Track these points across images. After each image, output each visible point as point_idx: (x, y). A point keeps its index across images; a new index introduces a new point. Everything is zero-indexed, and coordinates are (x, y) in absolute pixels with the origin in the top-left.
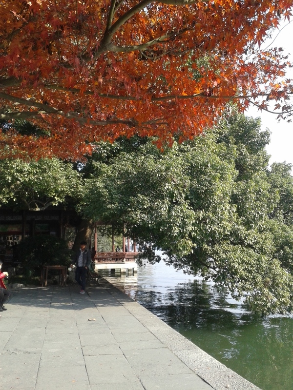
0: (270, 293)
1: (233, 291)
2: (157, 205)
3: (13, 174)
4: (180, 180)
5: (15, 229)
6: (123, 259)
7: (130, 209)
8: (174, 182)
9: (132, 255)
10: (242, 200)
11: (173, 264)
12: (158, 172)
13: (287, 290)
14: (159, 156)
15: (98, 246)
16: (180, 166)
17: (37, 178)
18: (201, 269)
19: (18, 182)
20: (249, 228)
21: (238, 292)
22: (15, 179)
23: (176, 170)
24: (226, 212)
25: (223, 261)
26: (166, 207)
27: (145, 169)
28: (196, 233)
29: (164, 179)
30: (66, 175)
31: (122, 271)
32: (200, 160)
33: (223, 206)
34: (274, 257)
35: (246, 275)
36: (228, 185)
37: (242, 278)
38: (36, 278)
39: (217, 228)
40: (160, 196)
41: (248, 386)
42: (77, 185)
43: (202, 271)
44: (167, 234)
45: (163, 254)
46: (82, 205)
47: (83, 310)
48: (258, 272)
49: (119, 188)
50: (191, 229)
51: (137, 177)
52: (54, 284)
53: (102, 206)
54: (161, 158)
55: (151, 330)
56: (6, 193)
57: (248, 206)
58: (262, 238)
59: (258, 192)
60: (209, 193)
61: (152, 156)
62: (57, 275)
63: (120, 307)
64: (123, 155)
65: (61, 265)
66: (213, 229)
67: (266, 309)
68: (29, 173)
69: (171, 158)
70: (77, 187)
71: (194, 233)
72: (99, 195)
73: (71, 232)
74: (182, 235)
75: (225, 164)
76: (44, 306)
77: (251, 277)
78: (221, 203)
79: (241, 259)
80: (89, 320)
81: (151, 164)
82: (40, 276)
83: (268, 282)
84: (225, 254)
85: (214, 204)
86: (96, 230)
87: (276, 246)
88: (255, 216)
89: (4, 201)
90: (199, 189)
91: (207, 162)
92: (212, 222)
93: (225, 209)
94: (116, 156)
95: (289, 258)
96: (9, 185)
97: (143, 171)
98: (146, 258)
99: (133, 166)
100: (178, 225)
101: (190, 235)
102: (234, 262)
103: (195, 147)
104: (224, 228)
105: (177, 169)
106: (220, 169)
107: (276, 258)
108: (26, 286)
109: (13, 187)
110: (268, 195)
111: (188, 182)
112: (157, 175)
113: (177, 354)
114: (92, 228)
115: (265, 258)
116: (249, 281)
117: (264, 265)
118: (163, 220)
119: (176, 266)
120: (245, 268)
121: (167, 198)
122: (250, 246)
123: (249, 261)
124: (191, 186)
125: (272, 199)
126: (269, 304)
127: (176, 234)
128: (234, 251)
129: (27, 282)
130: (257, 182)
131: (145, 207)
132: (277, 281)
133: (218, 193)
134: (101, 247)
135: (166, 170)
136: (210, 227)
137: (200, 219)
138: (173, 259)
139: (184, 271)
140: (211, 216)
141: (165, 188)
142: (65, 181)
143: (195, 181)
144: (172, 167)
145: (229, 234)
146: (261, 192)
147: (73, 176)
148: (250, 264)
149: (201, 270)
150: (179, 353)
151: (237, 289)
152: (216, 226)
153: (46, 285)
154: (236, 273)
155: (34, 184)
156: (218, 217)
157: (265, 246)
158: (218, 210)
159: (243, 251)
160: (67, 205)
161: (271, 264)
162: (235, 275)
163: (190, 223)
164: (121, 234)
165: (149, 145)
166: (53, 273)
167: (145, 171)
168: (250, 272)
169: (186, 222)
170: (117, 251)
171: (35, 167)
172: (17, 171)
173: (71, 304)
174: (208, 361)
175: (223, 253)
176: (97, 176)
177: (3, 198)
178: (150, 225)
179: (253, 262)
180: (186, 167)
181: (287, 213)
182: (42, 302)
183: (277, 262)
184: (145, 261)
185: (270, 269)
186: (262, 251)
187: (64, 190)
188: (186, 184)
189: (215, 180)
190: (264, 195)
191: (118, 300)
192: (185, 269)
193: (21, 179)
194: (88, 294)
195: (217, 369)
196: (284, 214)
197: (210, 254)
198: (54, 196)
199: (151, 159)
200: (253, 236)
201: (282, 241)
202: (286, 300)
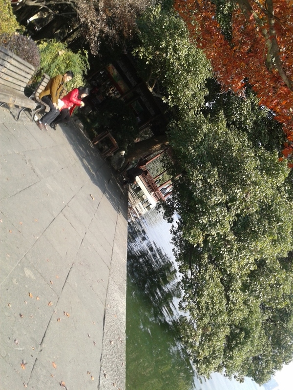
0: (200, 336)
1: (184, 300)
2: (217, 191)
3: (170, 45)
4: (251, 202)
5: (122, 87)
6: (153, 190)
7: (198, 168)
8: (246, 196)
9: (160, 196)
10: (264, 272)
11: (174, 236)
12: (247, 176)
13: (210, 352)
14: (262, 170)
15: (150, 163)
16: (264, 195)
17: (177, 69)
18: (185, 263)
19: (164, 55)
20: (243, 290)
21: (186, 306)
22: (165, 50)
23: (258, 192)
24: (246, 261)
25: (203, 278)
26: (219, 200)
27: (242, 162)
28: (213, 241)
29: (243, 185)
30: (196, 93)
31: (143, 196)
32: (280, 212)
33: (250, 255)
34: (230, 326)
35: (203, 306)
36: (271, 251)
37: (198, 303)
38: (95, 132)
39: (227, 259)
40: (226, 189)
41: (121, 360)
42: (192, 108)
43: (184, 265)
44: (196, 213)
45: (176, 222)
46: (177, 125)
47: (95, 185)
48: (211, 316)
49: (211, 147)
50: (213, 234)
51: (232, 159)
52: (100, 150)
53: (187, 142)
54: (262, 172)
55: (114, 248)
56: (149, 51)
57: (261, 280)
58: (240, 307)
59: (278, 284)
60: (255, 236)
61: (258, 163)
62: (108, 146)
63: (116, 212)
64: (244, 136)
65: (117, 143)
66: (224, 255)
67: (186, 339)
68: (178, 59)
69: (267, 182)
70: (190, 110)
71: (211, 238)
72: (195, 133)
73: (149, 134)
74: (203, 228)
75: (288, 239)
76: (78, 155)
77: (204, 312)
78: (251, 251)
79: (213, 295)
80: (90, 195)
81: (251, 165)
82: (99, 134)
83: (208, 330)
84: (210, 278)
85: (246, 245)
86: (162, 154)
87: (241, 324)
88: (256, 291)
89: (140, 55)
90: (253, 224)
91: (282, 221)
92: (230, 251)
93: (248, 259)
94: (239, 130)
95: (237, 341)
96: (157, 48)
97: (240, 161)
98: (164, 209)
99: (239, 149)
100: (210, 219)
101: (208, 236)
102: (207, 289)
103: (288, 202)
104: (231, 266)
105: (260, 193)
106: (281, 236)
107: (231, 327)
108: (84, 130)
109: (158, 53)
110: (280, 296)
111: (253, 210)
112: (244, 176)
113: (110, 281)
114: (162, 147)
115: (225, 317)
116: (200, 311)
117: (219, 319)
118: (207, 203)
119: (174, 239)
120: (208, 303)
121: (228, 197)
122: (228, 297)
123: (215, 303)
124: (251, 215)
125: (278, 300)
126: (191, 340)
127: (201, 222)
128: (216, 285)
129: (88, 128)
130: (286, 279)
131: (209, 181)
132: (213, 338)
133: (259, 244)
134: (151, 166)
135: (253, 182)
136: (224, 251)
137: (226, 238)
138: (178, 234)
139: (174, 249)
140: (235, 247)
141: (236, 191)
142: (190, 95)
143: (258, 216)
144: (259, 188)
145: (228, 273)
146: (280, 286)
147: (199, 100)
148: (214, 306)
149: (183, 263)
150: (111, 282)
151: (187, 303)
152: (229, 257)
153: (95, 144)
154: (200, 296)
155: (171, 69)
156: (238, 255)
157: (235, 312)
158: (244, 252)
159: (220, 293)
160: (169, 111)
161: (223, 325)
162: (197, 295)
163: (218, 230)
164: (172, 176)
165: (267, 154)
166: (108, 141)
167: (241, 163)
168: (207, 309)
169: (217, 225)
170: (156, 182)
171: (187, 60)
172: (174, 47)
173: (94, 173)
174: (121, 312)
175: (210, 275)
176: (211, 121)
177: (143, 52)
178: (195, 193)
179: (217, 307)
180: (266, 201)
181: (272, 321)
182: (80, 150)
183: (228, 330)
184: (162, 210)
185: (219, 327)
186: (229, 312)
187: (181, 100)
188: (251, 209)
189: (269, 236)
190: (278, 291)
191: (120, 207)
192: (176, 249)
193: (169, 55)
194: (109, 181)
195: (119, 324)
196: (269, 318)
197: (202, 263)
198: (171, 94)
199: (256, 163)
200: (238, 297)
201: (247, 327)
202: (202, 354)
